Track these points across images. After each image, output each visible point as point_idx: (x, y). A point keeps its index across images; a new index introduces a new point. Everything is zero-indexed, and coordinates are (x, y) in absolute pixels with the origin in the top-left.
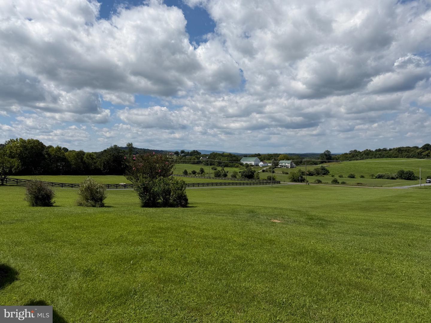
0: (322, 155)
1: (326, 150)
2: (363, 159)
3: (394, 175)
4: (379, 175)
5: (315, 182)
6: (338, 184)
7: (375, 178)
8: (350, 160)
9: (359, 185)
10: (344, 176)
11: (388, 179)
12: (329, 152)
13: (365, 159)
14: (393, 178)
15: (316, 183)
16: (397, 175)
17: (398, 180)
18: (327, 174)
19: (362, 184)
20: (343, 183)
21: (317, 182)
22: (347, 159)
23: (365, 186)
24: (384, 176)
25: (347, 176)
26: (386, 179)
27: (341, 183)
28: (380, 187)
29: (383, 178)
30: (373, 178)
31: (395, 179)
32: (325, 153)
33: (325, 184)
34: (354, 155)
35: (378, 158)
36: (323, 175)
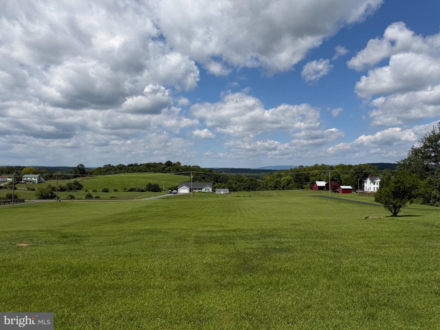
0: (74, 169)
1: (80, 163)
2: (116, 173)
3: (143, 188)
4: (131, 188)
5: (67, 198)
6: (91, 199)
7: (127, 191)
8: (104, 175)
9: (113, 198)
10: (98, 191)
11: (138, 192)
12: (83, 165)
13: (119, 173)
14: (142, 191)
15: (69, 199)
16: (146, 188)
17: (146, 192)
18: (81, 189)
19: (115, 197)
20: (97, 198)
21: (69, 197)
22: (101, 173)
23: (118, 199)
24: (135, 189)
25: (101, 191)
26: (137, 191)
27: (95, 198)
28: (131, 199)
29: (135, 191)
30: (126, 191)
31: (144, 191)
32: (78, 166)
33: (78, 200)
34: (108, 170)
35: (130, 172)
36: (76, 190)
